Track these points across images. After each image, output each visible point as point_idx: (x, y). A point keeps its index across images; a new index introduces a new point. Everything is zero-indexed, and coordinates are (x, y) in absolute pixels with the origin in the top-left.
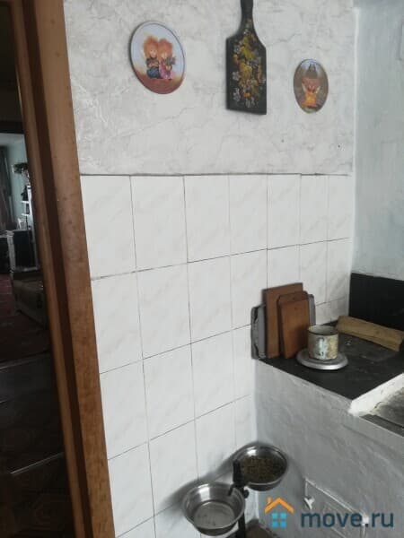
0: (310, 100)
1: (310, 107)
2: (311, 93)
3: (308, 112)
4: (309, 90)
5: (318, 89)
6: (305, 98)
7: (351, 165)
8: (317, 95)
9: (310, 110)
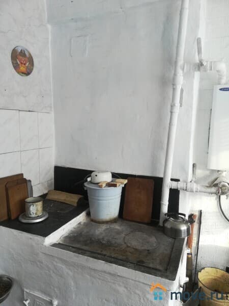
0: (22, 69)
1: (23, 73)
2: (23, 65)
3: (22, 76)
4: (22, 63)
5: (28, 64)
6: (19, 68)
7: (51, 107)
8: (27, 67)
9: (23, 74)
